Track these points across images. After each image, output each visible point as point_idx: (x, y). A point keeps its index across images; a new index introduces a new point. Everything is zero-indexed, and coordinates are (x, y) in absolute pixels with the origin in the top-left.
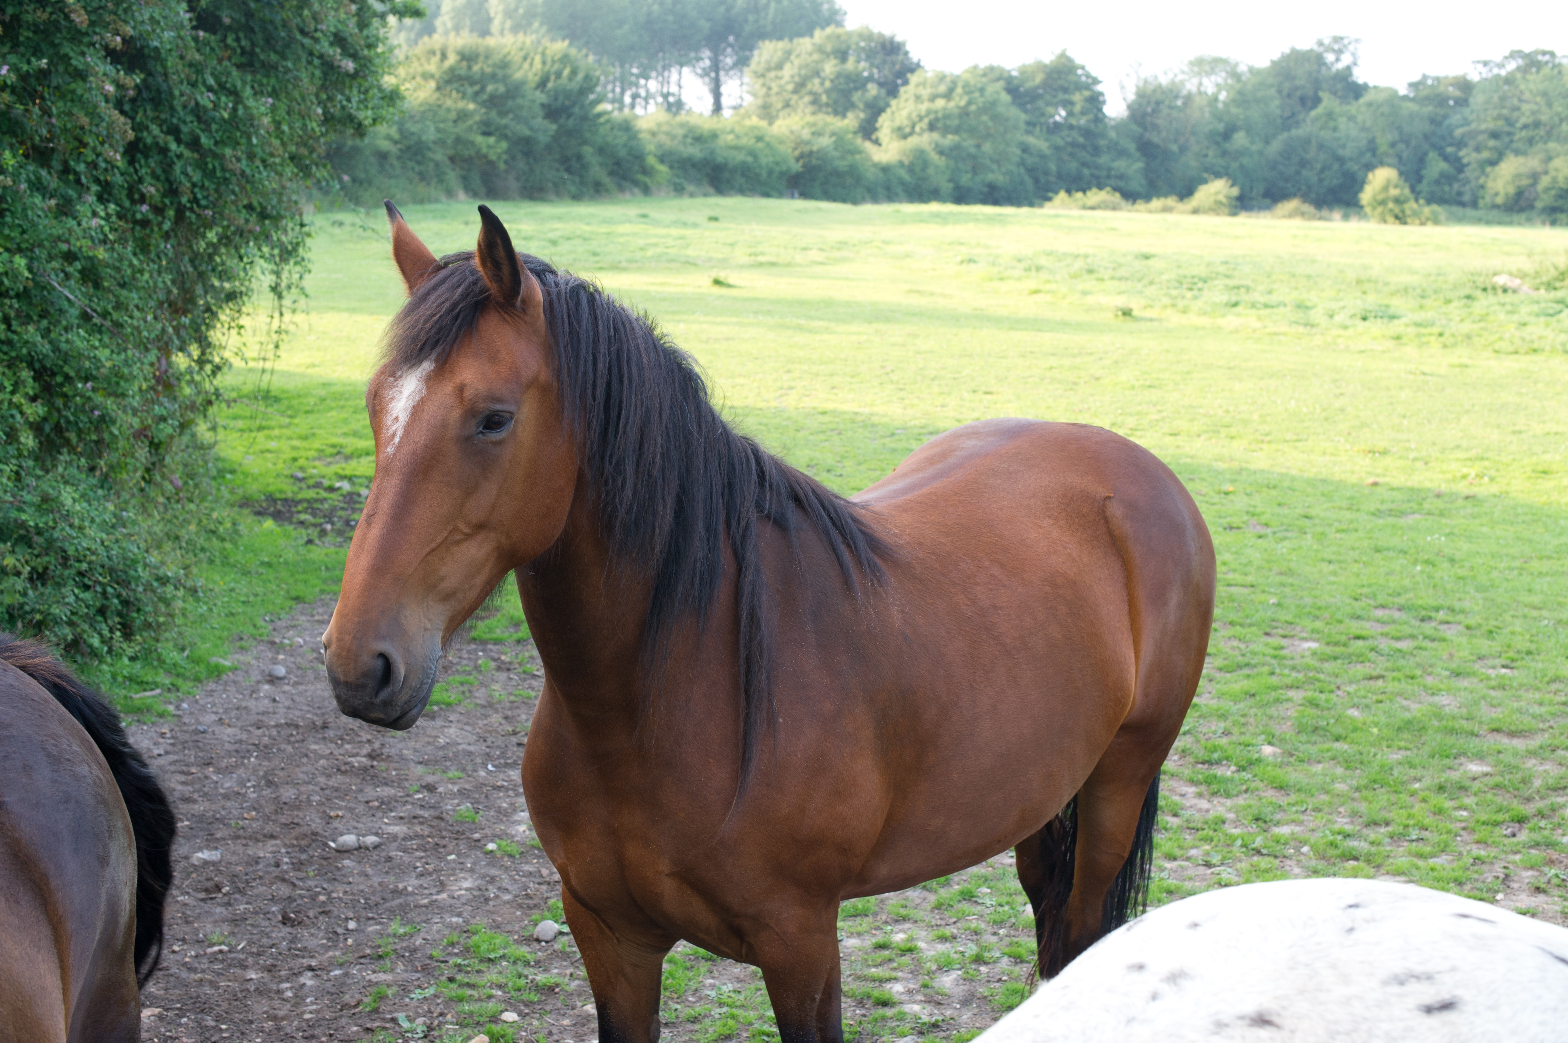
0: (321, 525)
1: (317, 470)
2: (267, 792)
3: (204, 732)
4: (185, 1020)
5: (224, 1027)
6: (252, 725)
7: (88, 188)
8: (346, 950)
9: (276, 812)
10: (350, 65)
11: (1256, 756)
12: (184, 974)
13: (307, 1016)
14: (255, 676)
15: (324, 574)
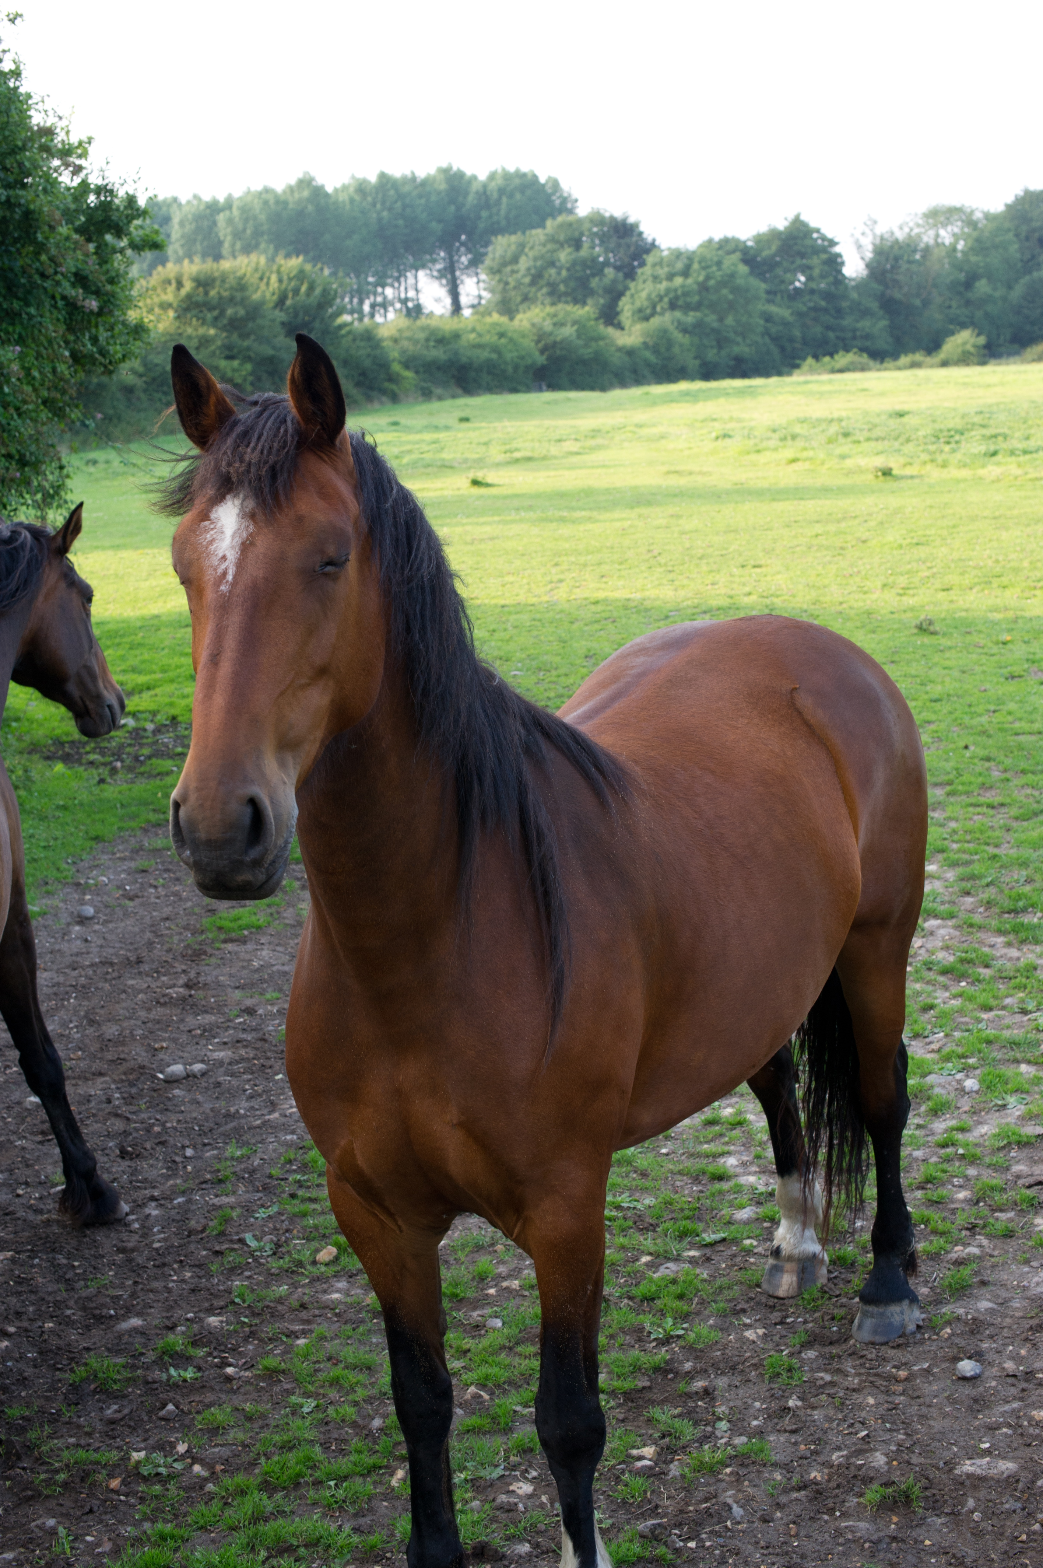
0: (111, 763)
2: (90, 1031)
4: (36, 1261)
5: (76, 1264)
6: (68, 967)
8: (187, 1177)
9: (102, 1049)
10: (93, 304)
13: (156, 1245)
14: (64, 918)
15: (120, 811)
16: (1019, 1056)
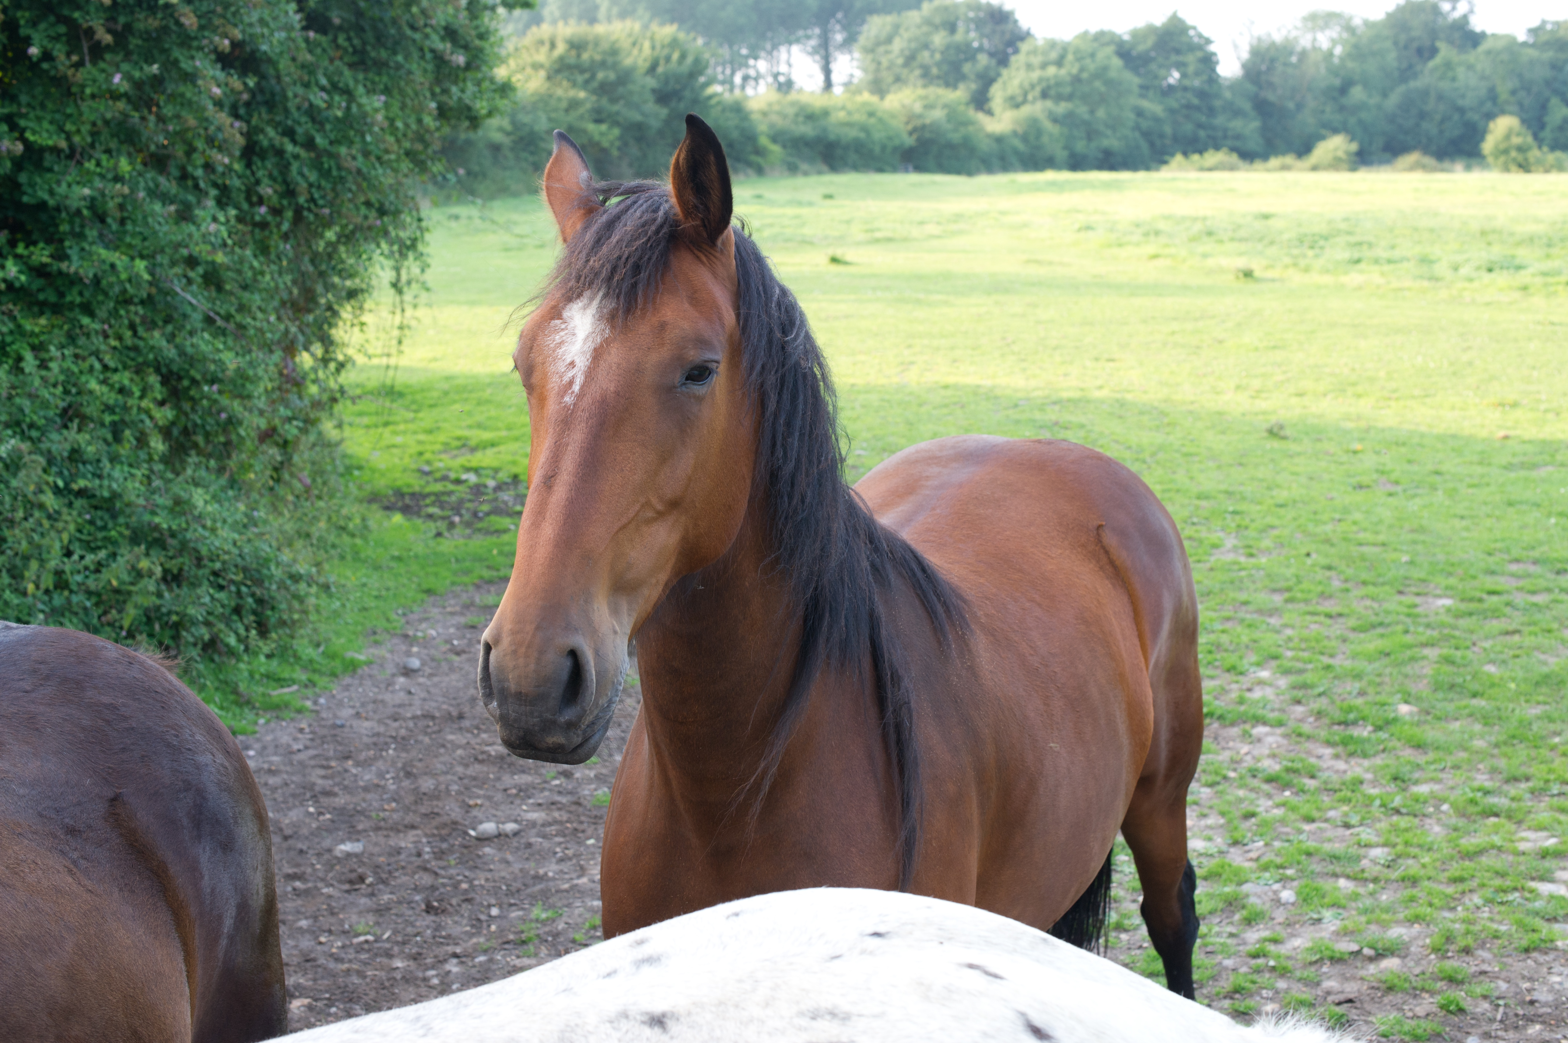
0: (448, 517)
1: (443, 463)
2: (406, 783)
3: (342, 726)
4: (333, 1010)
6: (389, 718)
7: (207, 194)
8: (490, 936)
9: (416, 802)
11: (1392, 715)
12: (332, 965)
14: (390, 669)
15: (454, 566)
16: (1338, 870)
